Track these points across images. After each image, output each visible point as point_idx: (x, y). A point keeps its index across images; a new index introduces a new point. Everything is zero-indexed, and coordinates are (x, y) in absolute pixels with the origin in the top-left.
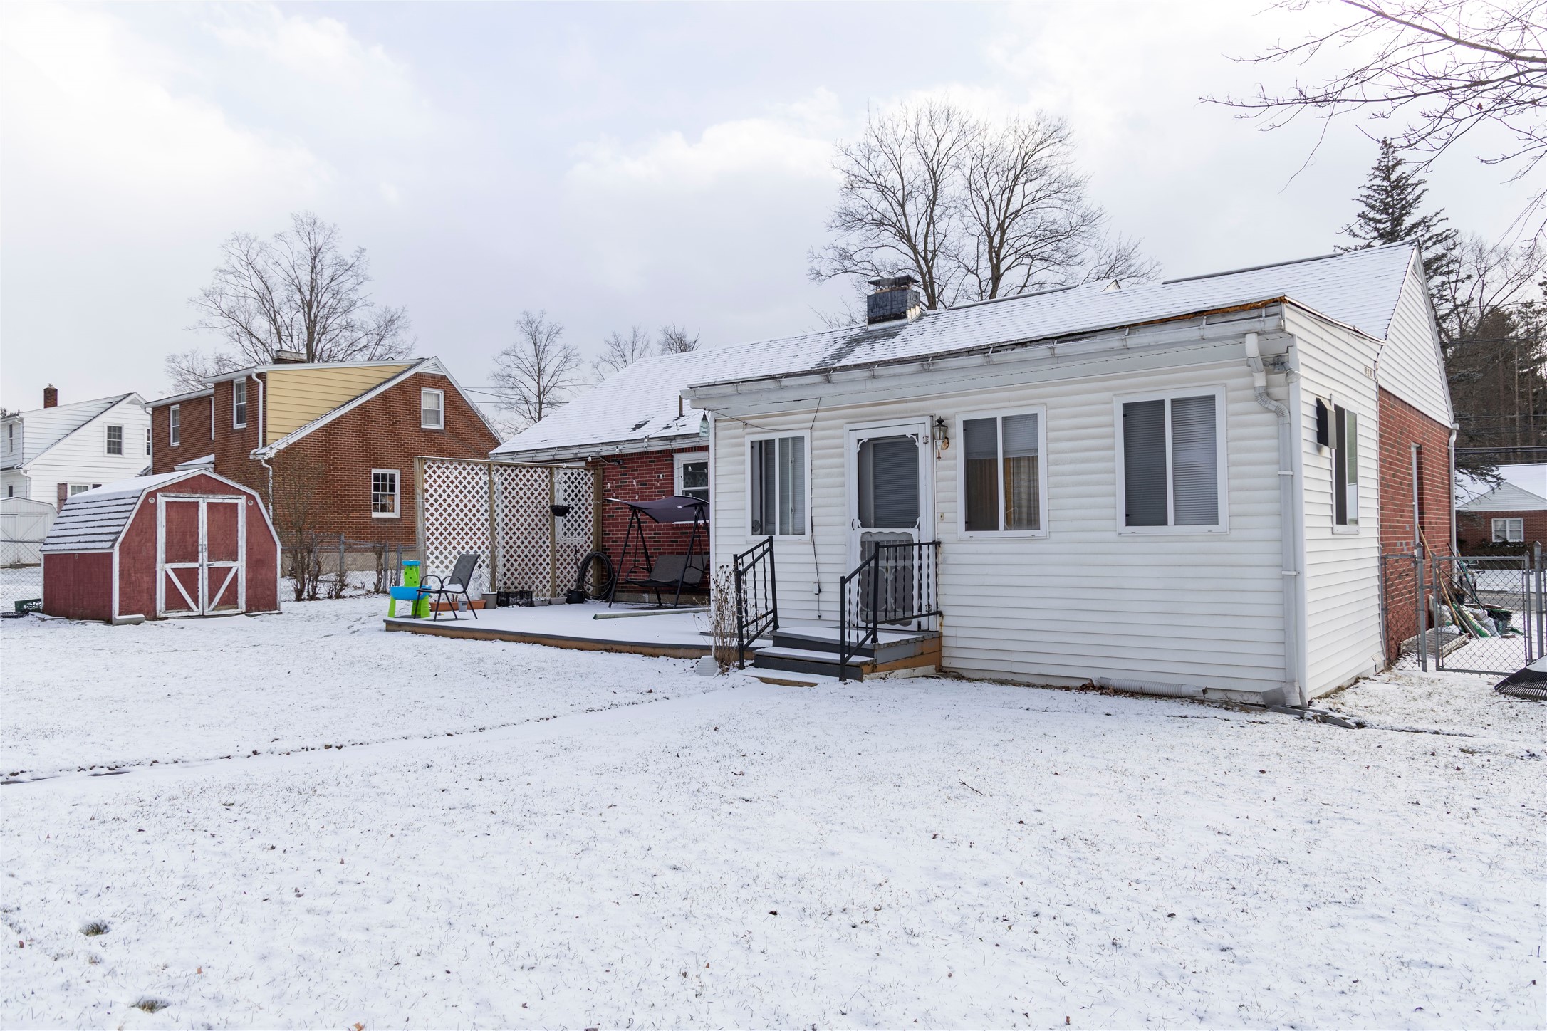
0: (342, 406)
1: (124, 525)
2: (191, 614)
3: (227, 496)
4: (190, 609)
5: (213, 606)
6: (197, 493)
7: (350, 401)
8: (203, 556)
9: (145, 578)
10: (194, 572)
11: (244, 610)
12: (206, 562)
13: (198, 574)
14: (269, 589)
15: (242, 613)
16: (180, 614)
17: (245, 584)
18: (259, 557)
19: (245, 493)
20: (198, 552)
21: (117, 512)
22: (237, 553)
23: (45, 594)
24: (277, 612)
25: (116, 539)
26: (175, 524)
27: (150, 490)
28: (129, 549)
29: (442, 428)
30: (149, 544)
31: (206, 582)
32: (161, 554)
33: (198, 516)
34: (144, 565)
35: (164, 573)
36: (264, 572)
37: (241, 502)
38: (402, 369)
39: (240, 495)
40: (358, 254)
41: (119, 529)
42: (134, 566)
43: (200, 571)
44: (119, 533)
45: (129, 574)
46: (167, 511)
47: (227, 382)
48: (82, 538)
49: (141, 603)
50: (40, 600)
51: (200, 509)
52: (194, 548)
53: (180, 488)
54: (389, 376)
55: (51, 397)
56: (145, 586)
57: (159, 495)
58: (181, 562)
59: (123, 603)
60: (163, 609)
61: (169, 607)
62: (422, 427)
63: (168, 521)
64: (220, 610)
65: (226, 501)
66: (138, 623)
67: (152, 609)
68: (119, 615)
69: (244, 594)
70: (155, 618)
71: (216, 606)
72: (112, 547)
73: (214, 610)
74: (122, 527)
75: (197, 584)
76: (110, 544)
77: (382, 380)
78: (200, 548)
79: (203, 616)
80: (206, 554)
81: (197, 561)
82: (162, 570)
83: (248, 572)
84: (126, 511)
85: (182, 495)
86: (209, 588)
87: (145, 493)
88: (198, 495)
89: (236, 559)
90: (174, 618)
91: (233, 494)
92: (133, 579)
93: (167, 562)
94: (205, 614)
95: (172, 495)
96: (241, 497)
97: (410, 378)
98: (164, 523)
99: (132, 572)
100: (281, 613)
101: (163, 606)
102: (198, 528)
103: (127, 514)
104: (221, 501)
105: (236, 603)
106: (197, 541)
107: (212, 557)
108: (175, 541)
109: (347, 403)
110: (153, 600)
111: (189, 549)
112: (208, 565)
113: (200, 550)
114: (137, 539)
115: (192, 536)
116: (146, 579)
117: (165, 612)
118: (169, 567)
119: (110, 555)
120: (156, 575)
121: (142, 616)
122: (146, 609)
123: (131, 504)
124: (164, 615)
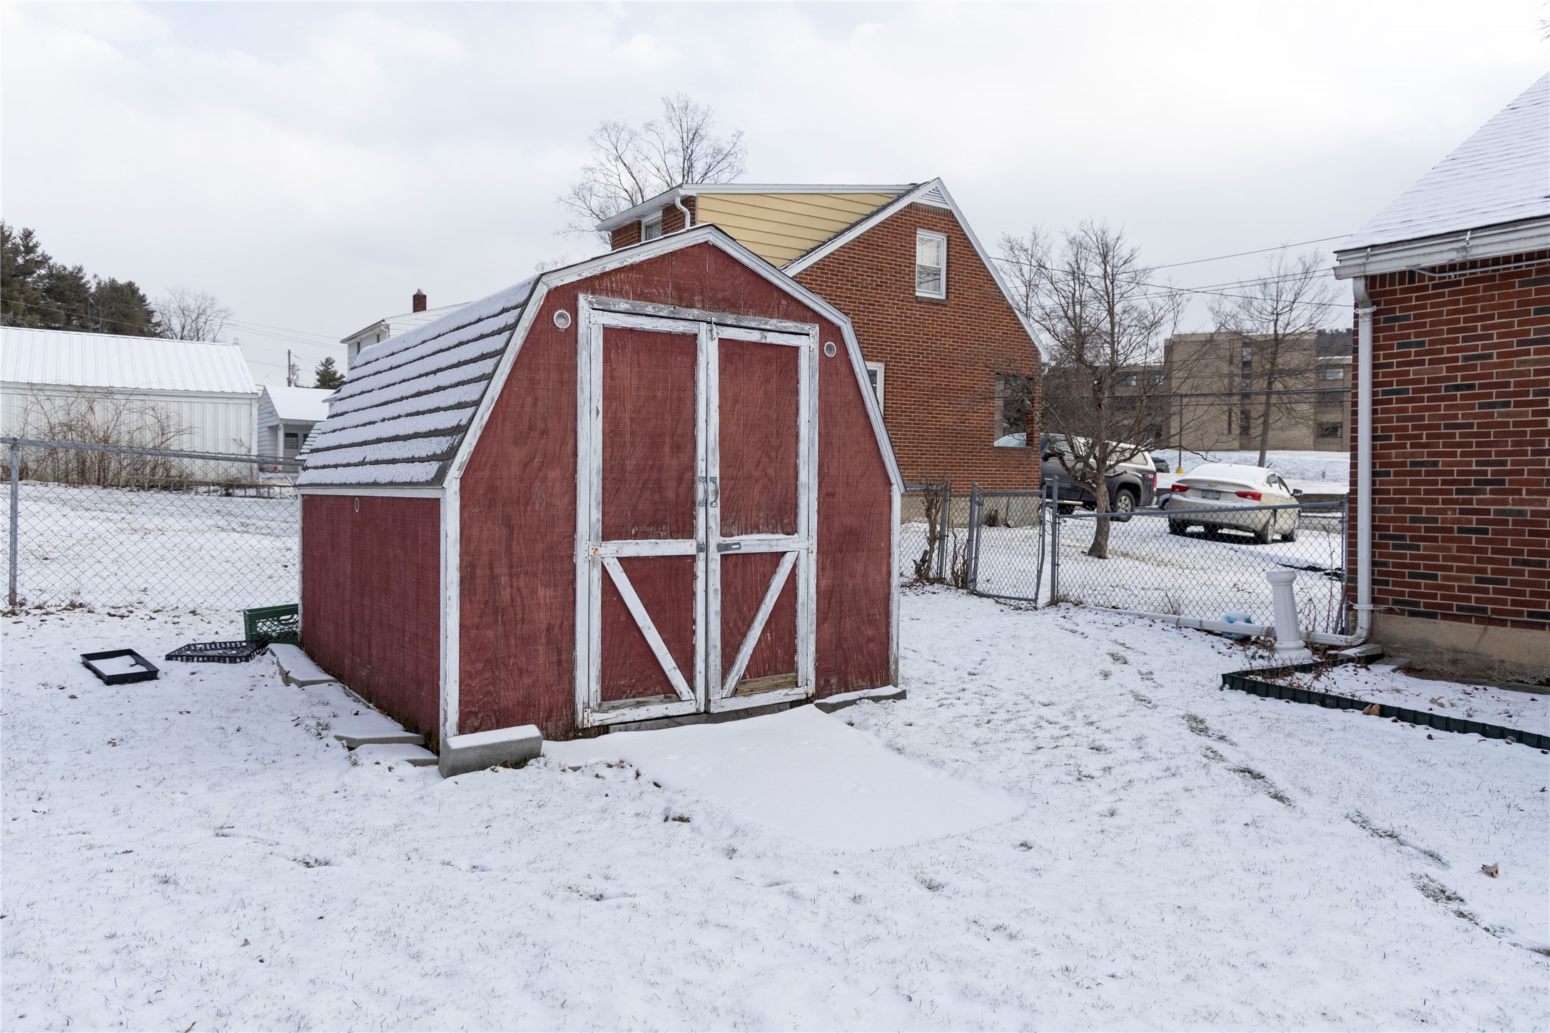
0: (802, 257)
1: (477, 403)
2: (674, 709)
3: (773, 323)
4: (670, 693)
5: (732, 681)
6: (691, 306)
7: (813, 250)
8: (708, 517)
9: (541, 592)
10: (682, 568)
11: (811, 689)
12: (716, 539)
13: (694, 577)
14: (871, 622)
15: (808, 700)
16: (641, 713)
17: (813, 606)
18: (848, 521)
19: (817, 317)
20: (693, 504)
21: (459, 364)
22: (796, 506)
23: (304, 597)
24: (889, 690)
25: (452, 452)
26: (629, 406)
27: (556, 281)
28: (492, 489)
29: (943, 297)
30: (554, 474)
31: (715, 605)
32: (589, 512)
33: (694, 383)
34: (539, 547)
35: (597, 574)
36: (859, 568)
37: (808, 344)
38: (885, 201)
39: (804, 320)
40: (735, 139)
41: (462, 416)
42: (509, 549)
43: (700, 567)
44: (461, 430)
45: (493, 579)
46: (607, 359)
47: (632, 225)
48: (372, 453)
49: (527, 680)
50: (291, 610)
51: (702, 359)
52: (682, 490)
53: (647, 283)
54: (868, 210)
55: (419, 302)
56: (541, 618)
57: (583, 301)
58: (645, 536)
59: (475, 683)
60: (595, 699)
61: (611, 692)
62: (917, 294)
63: (611, 394)
64: (752, 692)
65: (773, 338)
66: (519, 759)
67: (562, 698)
68: (462, 729)
69: (812, 639)
70: (572, 731)
71: (742, 681)
72: (439, 479)
73: (735, 693)
74: (470, 411)
75: (691, 609)
76: (432, 469)
77: (858, 218)
78: (700, 488)
79: (706, 716)
80: (715, 511)
81: (687, 531)
82: (592, 562)
83: (821, 569)
84: (483, 357)
85: (650, 309)
86: (724, 622)
87: (542, 291)
88: (695, 313)
89: (791, 528)
90: (626, 726)
91: (787, 316)
92: (506, 595)
93: (606, 537)
94: (714, 709)
95: (623, 305)
96: (806, 327)
97: (902, 213)
98: (598, 402)
99: (502, 570)
100: (902, 696)
101: (595, 687)
102: (694, 425)
103: (486, 366)
104: (754, 336)
105: (791, 666)
106: (692, 467)
107: (732, 520)
108: (630, 464)
109: (808, 253)
110: (566, 668)
111: (670, 494)
112: (720, 547)
113: (700, 496)
114: (517, 454)
115: (677, 448)
116: (544, 594)
117: (600, 709)
118: (612, 551)
119: (433, 506)
120: (573, 582)
121: (531, 731)
122: (544, 701)
123: (499, 332)
124: (596, 719)
